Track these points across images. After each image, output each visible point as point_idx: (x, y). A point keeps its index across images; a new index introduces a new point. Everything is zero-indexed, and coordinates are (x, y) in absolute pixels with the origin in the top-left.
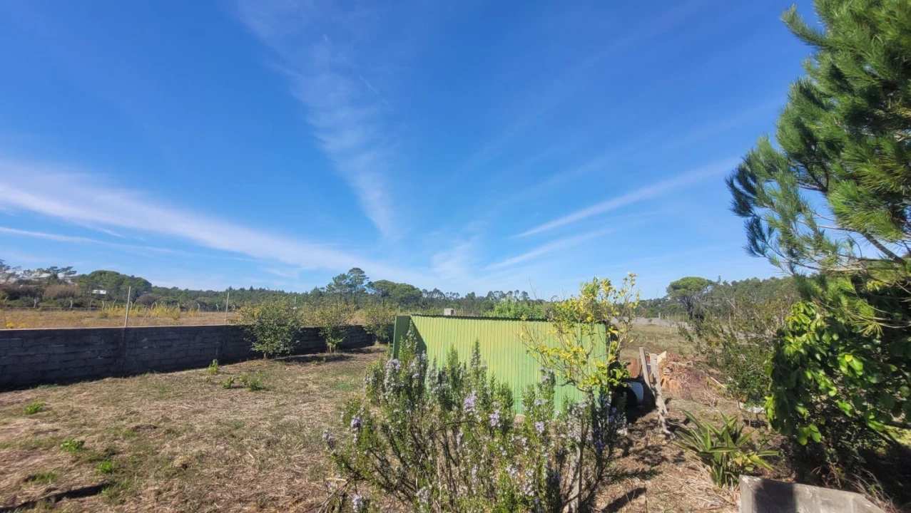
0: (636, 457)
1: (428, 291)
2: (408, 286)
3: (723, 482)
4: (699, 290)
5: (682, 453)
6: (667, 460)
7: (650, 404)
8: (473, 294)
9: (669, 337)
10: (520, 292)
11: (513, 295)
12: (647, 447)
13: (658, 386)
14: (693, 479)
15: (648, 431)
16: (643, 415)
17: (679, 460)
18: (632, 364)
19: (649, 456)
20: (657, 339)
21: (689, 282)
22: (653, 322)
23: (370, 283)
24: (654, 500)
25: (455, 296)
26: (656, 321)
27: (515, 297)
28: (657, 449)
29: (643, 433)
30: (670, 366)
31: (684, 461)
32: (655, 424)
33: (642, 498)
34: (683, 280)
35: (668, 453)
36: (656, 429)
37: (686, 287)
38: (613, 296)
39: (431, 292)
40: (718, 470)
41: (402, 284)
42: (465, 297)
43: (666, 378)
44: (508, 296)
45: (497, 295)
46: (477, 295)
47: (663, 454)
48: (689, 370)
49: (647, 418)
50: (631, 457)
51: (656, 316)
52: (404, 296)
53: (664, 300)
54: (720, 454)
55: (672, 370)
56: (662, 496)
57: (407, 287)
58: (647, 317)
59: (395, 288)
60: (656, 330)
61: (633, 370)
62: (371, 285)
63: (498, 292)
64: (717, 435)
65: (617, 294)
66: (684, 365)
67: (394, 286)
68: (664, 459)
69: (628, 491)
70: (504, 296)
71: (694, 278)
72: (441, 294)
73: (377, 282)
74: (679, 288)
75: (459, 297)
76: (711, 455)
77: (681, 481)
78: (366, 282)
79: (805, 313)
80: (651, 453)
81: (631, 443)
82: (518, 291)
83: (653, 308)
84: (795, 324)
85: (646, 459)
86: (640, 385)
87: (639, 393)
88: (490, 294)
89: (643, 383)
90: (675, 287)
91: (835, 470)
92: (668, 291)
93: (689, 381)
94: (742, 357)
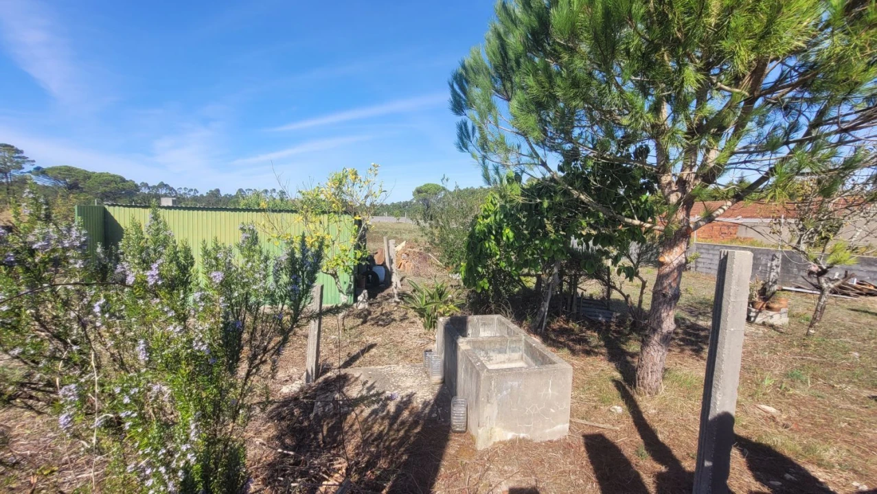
0: (373, 322)
1: (150, 185)
2: (114, 176)
3: (430, 327)
4: (436, 194)
5: (406, 313)
6: (395, 320)
7: (388, 283)
8: (218, 191)
9: (410, 232)
10: (277, 191)
11: (269, 194)
12: (382, 314)
13: (394, 267)
14: (412, 331)
15: (385, 302)
16: (383, 291)
17: (404, 319)
18: (379, 253)
19: (383, 320)
20: (401, 233)
21: (429, 187)
22: (400, 221)
23: (38, 169)
24: (382, 350)
25: (192, 193)
26: (403, 220)
27: (271, 196)
28: (388, 314)
29: (380, 304)
30: (407, 252)
31: (407, 318)
32: (391, 296)
33: (374, 350)
34: (425, 185)
35: (396, 316)
36: (390, 300)
37: (426, 192)
38: (359, 185)
39: (154, 187)
40: (428, 319)
42: (205, 195)
43: (403, 262)
44: (262, 195)
45: (250, 194)
46: (223, 194)
47: (392, 317)
48: (420, 254)
49: (385, 293)
50: (368, 323)
51: (403, 215)
52: (107, 189)
53: (411, 202)
54: (430, 308)
55: (408, 255)
56: (387, 346)
57: (112, 178)
58: (396, 216)
59: (89, 178)
60: (402, 226)
61: (379, 258)
62: (40, 171)
63: (250, 190)
64: (430, 295)
65: (362, 183)
66: (417, 250)
67: (88, 176)
68: (394, 320)
69: (362, 348)
71: (432, 184)
72: (172, 189)
73: (53, 169)
74: (422, 193)
75: (198, 195)
76: (424, 310)
77: (403, 332)
78: (28, 167)
79: (492, 202)
80: (384, 317)
81: (370, 313)
82: (274, 190)
83: (400, 209)
84: (485, 210)
85: (380, 323)
86: (383, 268)
87: (382, 276)
88: (240, 191)
89: (386, 267)
90: (419, 191)
91: (493, 307)
92: (414, 194)
93: (420, 262)
94: (452, 236)
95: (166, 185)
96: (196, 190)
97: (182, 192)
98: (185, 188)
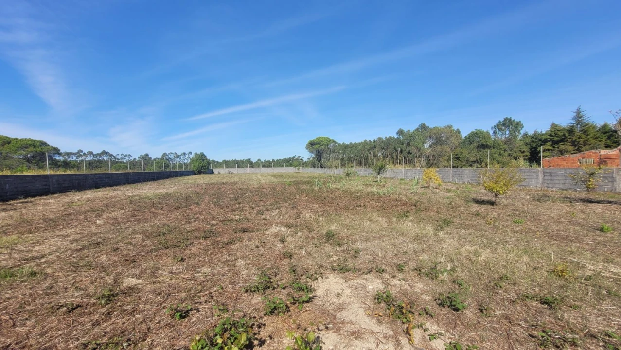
4: (327, 145)
10: (193, 153)
11: (187, 156)
21: (322, 140)
27: (189, 157)
34: (317, 139)
37: (319, 144)
39: (98, 155)
41: (21, 139)
42: (137, 159)
44: (182, 156)
45: (172, 157)
51: (300, 166)
58: (293, 167)
63: (171, 153)
70: (178, 157)
71: (325, 138)
72: (111, 155)
74: (315, 145)
75: (132, 159)
82: (191, 153)
88: (165, 154)
90: (312, 144)
92: (307, 147)
95: (107, 153)
96: (130, 155)
97: (120, 157)
98: (122, 155)
